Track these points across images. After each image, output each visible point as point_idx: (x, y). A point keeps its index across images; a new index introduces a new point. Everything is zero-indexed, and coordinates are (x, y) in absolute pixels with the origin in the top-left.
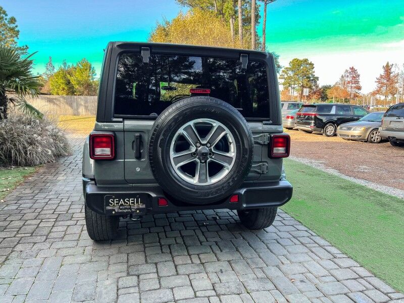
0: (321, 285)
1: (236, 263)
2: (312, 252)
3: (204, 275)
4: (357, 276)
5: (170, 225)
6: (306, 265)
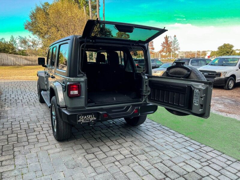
0: (174, 146)
1: (135, 141)
2: (164, 133)
3: (123, 148)
5: (93, 128)
6: (164, 139)
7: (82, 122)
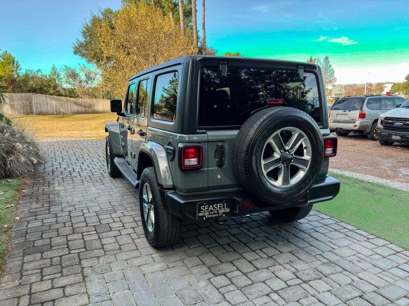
0: (375, 262)
1: (298, 253)
2: (348, 236)
3: (278, 266)
4: (395, 252)
5: (212, 226)
6: (352, 248)
7: (205, 216)
